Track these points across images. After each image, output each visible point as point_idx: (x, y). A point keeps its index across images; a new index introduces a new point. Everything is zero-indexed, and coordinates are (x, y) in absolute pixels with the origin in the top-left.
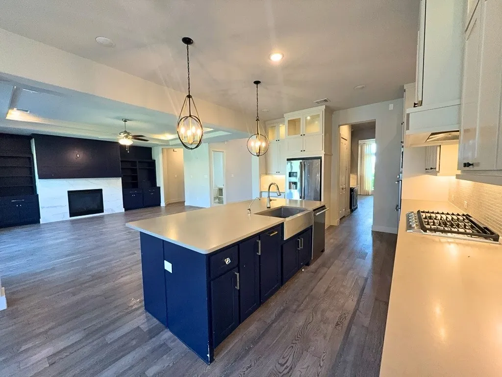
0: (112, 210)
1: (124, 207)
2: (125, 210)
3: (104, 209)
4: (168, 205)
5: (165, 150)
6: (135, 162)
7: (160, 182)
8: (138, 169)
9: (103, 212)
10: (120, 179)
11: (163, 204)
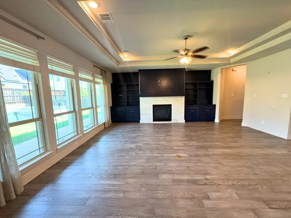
0: (177, 121)
1: (185, 119)
2: (185, 121)
3: (172, 119)
4: (222, 121)
5: (224, 70)
6: (197, 83)
7: (216, 100)
8: (198, 89)
9: (171, 121)
10: (184, 97)
11: (217, 120)
